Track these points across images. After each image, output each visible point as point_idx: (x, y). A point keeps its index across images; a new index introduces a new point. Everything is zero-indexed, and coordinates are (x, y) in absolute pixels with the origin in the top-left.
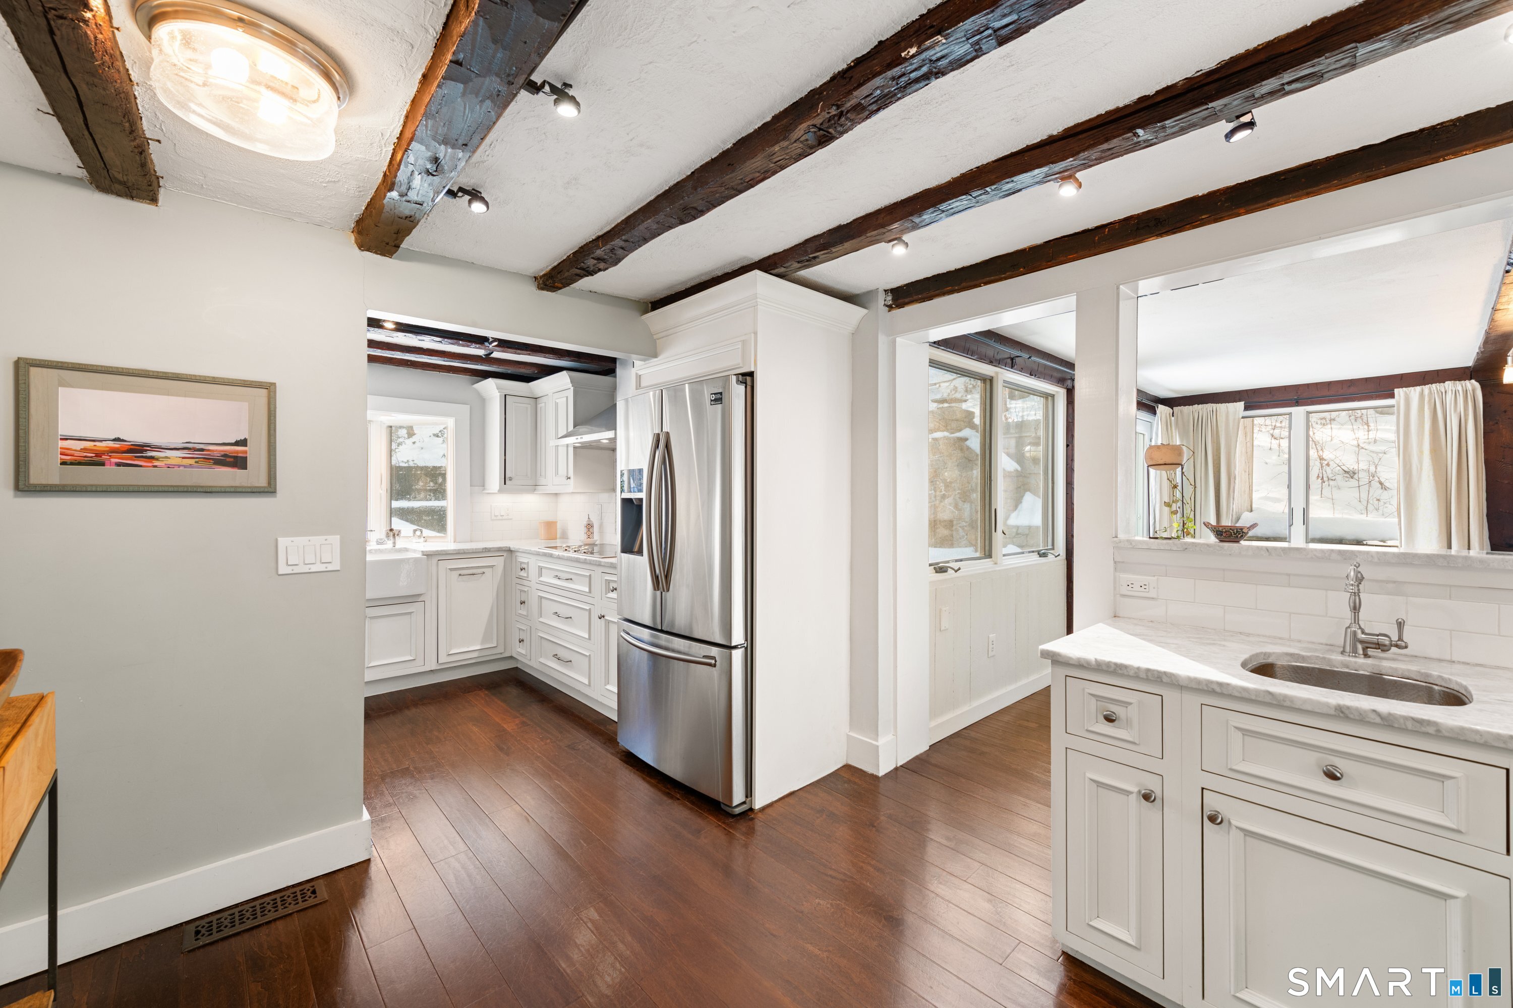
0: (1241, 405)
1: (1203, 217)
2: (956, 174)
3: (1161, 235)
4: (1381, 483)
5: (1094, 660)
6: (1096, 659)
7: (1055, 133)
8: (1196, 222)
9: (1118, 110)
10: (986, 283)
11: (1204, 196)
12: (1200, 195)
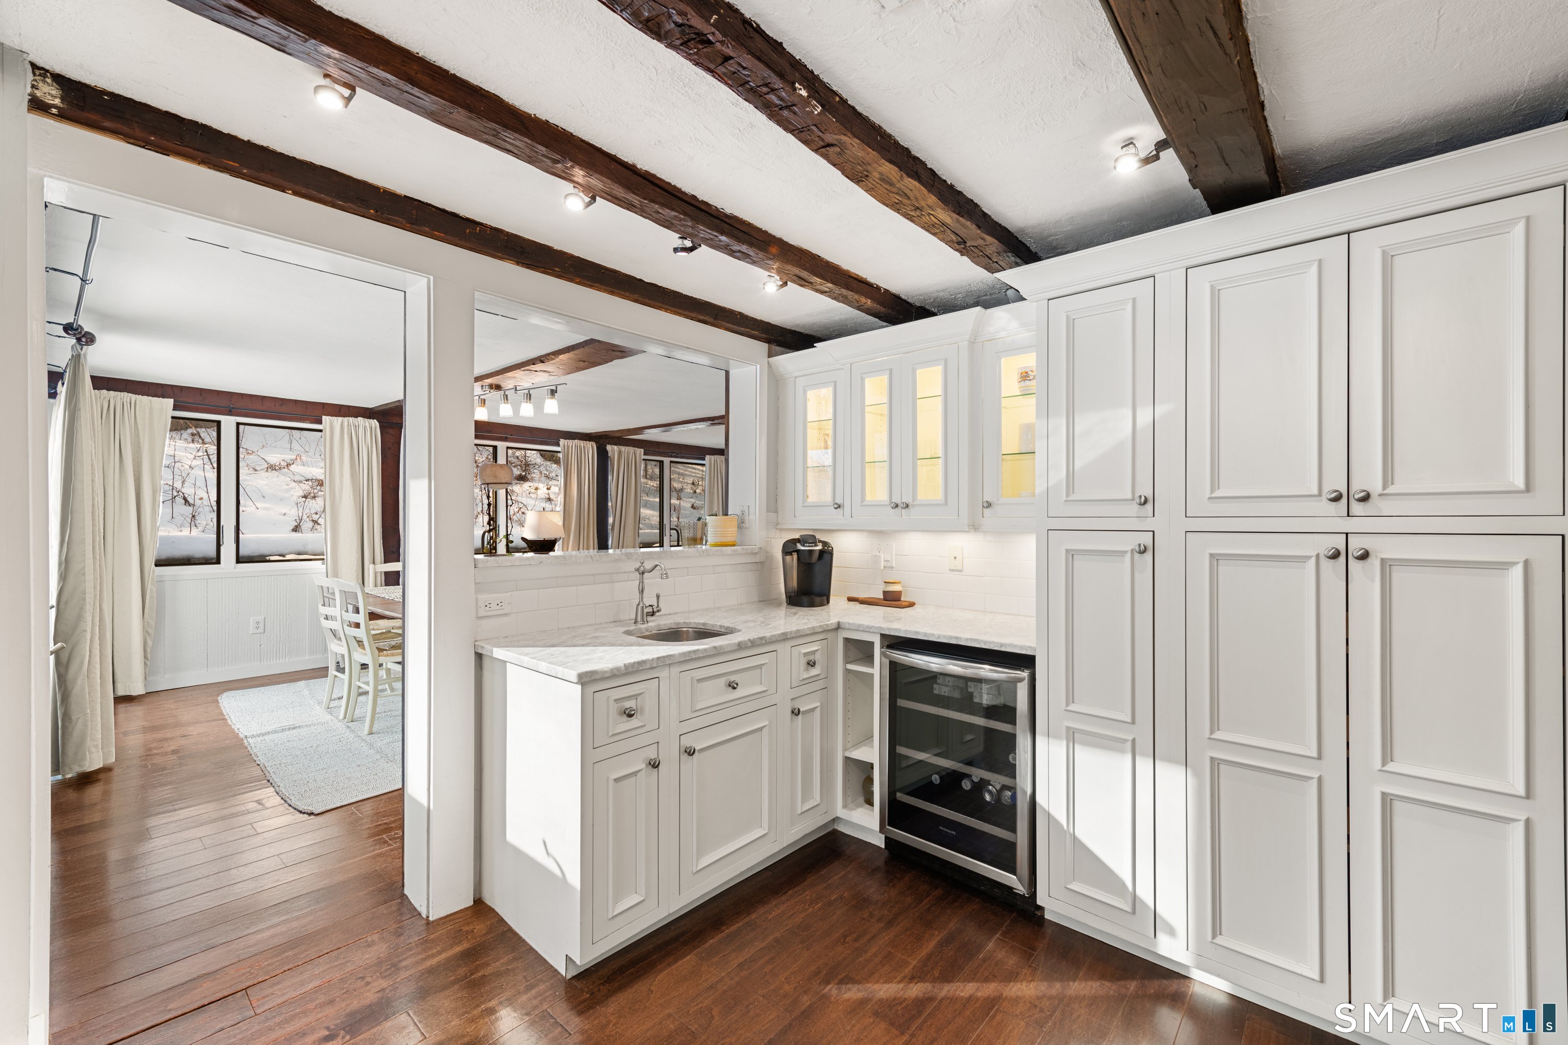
0: (170, 402)
1: (556, 269)
2: (543, 116)
3: (518, 263)
4: (185, 499)
5: (623, 665)
6: (625, 664)
7: (639, 166)
8: (550, 270)
9: (679, 190)
10: (296, 193)
11: (556, 250)
12: (555, 248)
